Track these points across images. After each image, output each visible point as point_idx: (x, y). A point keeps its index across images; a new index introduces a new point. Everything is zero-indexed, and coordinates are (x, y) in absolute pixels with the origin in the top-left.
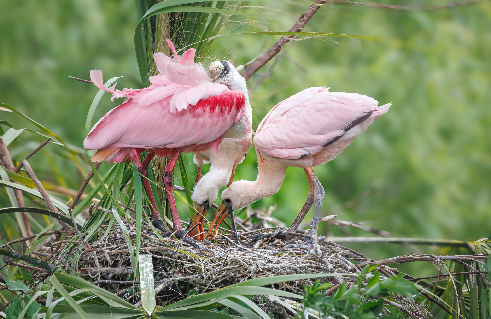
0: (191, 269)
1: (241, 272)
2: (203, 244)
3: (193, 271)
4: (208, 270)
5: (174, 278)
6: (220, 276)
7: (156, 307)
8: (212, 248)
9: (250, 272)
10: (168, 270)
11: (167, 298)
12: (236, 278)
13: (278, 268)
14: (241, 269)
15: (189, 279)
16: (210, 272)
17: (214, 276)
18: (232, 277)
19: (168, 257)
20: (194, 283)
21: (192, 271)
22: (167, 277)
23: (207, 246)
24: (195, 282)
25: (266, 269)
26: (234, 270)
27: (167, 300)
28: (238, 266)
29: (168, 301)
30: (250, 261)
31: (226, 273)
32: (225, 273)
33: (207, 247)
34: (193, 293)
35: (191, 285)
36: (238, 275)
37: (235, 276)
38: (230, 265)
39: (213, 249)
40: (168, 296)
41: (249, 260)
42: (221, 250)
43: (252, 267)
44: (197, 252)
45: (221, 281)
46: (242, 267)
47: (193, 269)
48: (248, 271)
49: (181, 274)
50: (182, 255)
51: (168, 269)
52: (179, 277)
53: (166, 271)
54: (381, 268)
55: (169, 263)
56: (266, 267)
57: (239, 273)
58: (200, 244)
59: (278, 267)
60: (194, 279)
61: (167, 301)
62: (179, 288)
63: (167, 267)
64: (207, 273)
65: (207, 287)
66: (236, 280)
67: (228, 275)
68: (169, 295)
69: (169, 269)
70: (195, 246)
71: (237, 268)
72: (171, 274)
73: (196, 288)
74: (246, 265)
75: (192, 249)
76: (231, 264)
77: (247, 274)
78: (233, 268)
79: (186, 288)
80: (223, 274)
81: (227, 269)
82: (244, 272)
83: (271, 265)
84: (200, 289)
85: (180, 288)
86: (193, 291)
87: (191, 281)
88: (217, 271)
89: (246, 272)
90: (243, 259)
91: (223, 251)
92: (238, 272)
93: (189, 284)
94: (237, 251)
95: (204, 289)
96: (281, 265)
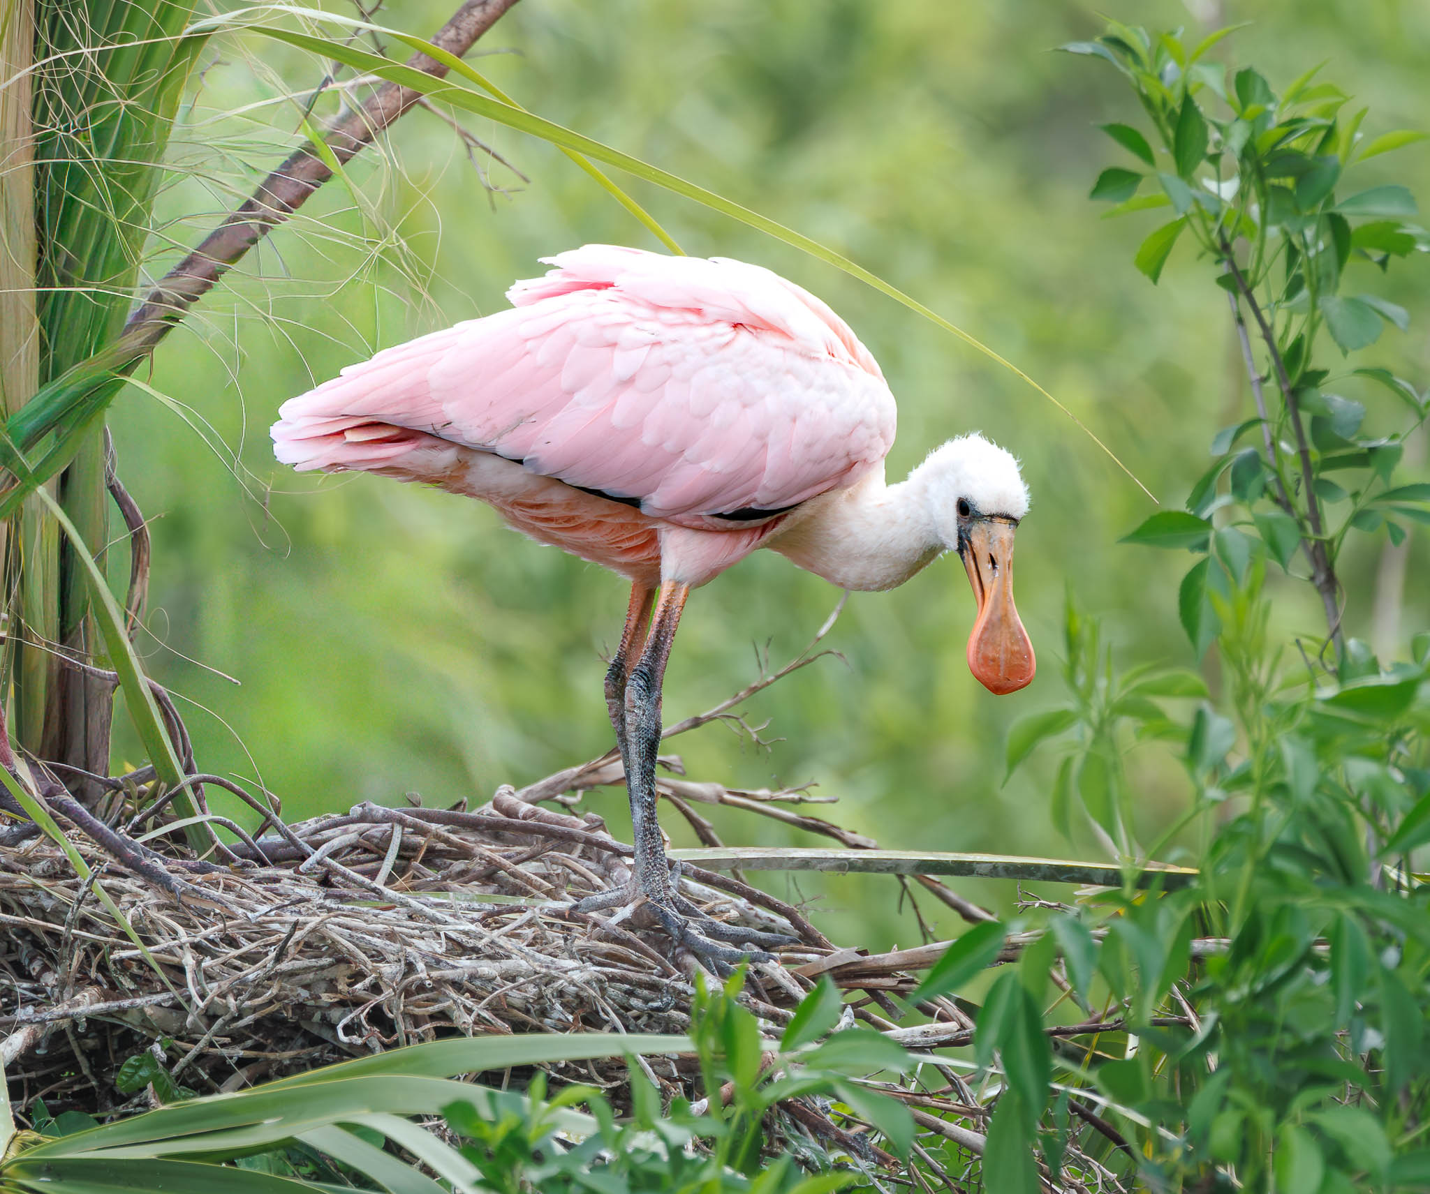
0: (135, 970)
1: (340, 987)
2: (184, 870)
3: (140, 977)
4: (210, 978)
5: (70, 1007)
6: (258, 1001)
7: (15, 1137)
8: (222, 886)
9: (376, 988)
10: (34, 974)
11: (25, 1085)
12: (318, 1007)
13: (494, 979)
14: (342, 973)
15: (123, 1011)
16: (220, 987)
17: (231, 1001)
18: (300, 1007)
19: (36, 918)
20: (145, 1027)
21: (134, 978)
22: (37, 1004)
23: (199, 878)
24: (147, 1024)
25: (446, 982)
26: (311, 976)
27: (26, 1093)
28: (330, 960)
29: (29, 1097)
30: (379, 942)
31: (281, 989)
32: (274, 991)
33: (199, 880)
34: (144, 1068)
35: (129, 1033)
36: (326, 998)
37: (311, 1003)
38: (297, 956)
39: (228, 888)
40: (29, 1080)
41: (374, 940)
42: (259, 896)
43: (387, 969)
44: (163, 901)
45: (257, 1022)
46: (343, 967)
47: (141, 972)
48: (367, 981)
49: (94, 990)
50: (97, 911)
51: (36, 967)
52: (88, 1003)
53: (23, 974)
54: (901, 982)
55: (37, 944)
56: (449, 974)
57: (332, 986)
58: (173, 867)
59: (495, 973)
60: (149, 1011)
61: (26, 1098)
62: (79, 1046)
63: (31, 961)
64: (204, 989)
65: (201, 1044)
66: (317, 1017)
67: (286, 997)
68: (33, 1075)
69: (38, 968)
70: (151, 877)
71: (322, 968)
72: (49, 989)
73: (157, 1048)
74: (363, 956)
75: (140, 887)
76: (300, 952)
77: (363, 994)
78: (307, 969)
79: (105, 1047)
80: (269, 994)
81: (281, 974)
82: (350, 985)
83: (465, 964)
84: (171, 1053)
85: (83, 1048)
86: (143, 1060)
87: (131, 1021)
88: (243, 982)
89: (359, 986)
90: (351, 936)
91: (265, 897)
92: (323, 985)
93: (119, 1032)
94: (322, 901)
95: (186, 1052)
96: (505, 965)
